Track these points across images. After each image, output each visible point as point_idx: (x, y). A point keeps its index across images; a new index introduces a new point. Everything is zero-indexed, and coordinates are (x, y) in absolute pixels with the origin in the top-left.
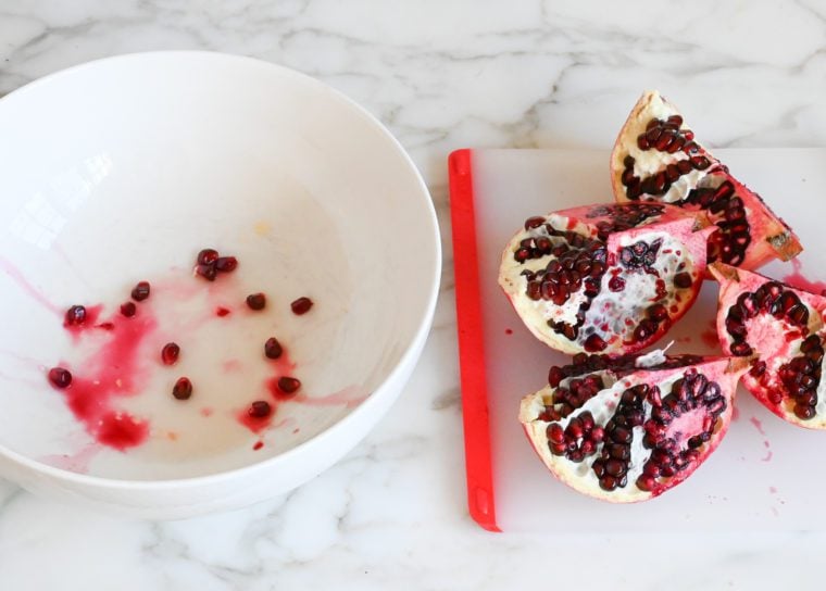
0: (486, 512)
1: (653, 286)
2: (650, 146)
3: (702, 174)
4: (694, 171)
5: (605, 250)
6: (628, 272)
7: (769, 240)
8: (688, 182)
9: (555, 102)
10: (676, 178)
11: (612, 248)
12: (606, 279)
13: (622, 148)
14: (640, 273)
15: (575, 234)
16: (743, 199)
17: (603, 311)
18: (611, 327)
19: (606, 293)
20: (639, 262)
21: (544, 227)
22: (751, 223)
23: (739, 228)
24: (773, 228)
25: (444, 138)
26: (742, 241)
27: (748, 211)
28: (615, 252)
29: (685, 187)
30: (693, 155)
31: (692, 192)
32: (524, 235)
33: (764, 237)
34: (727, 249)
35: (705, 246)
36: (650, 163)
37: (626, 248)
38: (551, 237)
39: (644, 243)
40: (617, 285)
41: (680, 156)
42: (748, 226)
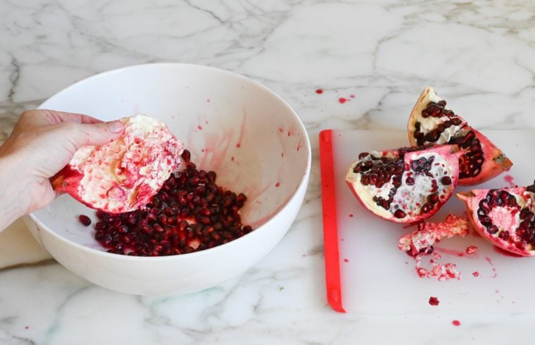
0: (336, 300)
1: (430, 183)
2: (429, 115)
3: (457, 128)
4: (453, 126)
5: (403, 162)
6: (416, 174)
7: (494, 159)
8: (450, 132)
9: (380, 110)
10: (443, 131)
11: (407, 161)
12: (404, 178)
13: (414, 118)
14: (423, 175)
15: (386, 158)
16: (480, 139)
17: (403, 196)
18: (408, 207)
19: (404, 186)
20: (421, 169)
21: (369, 156)
22: (484, 151)
23: (478, 155)
24: (496, 153)
25: (317, 126)
26: (480, 161)
27: (483, 145)
28: (409, 163)
29: (448, 135)
30: (452, 118)
31: (451, 138)
32: (358, 162)
33: (491, 158)
34: (471, 166)
35: (458, 162)
36: (429, 125)
37: (415, 161)
38: (373, 161)
39: (424, 158)
40: (410, 181)
41: (445, 119)
42: (482, 153)
